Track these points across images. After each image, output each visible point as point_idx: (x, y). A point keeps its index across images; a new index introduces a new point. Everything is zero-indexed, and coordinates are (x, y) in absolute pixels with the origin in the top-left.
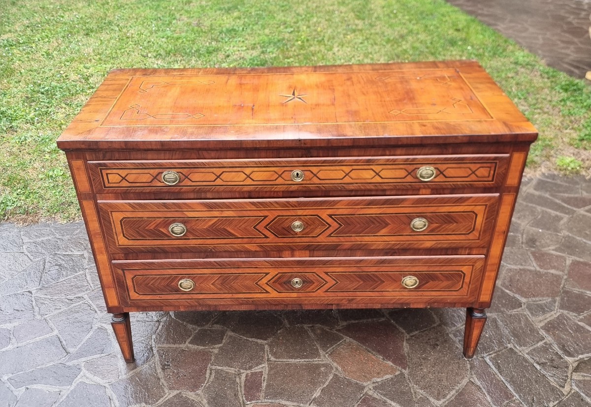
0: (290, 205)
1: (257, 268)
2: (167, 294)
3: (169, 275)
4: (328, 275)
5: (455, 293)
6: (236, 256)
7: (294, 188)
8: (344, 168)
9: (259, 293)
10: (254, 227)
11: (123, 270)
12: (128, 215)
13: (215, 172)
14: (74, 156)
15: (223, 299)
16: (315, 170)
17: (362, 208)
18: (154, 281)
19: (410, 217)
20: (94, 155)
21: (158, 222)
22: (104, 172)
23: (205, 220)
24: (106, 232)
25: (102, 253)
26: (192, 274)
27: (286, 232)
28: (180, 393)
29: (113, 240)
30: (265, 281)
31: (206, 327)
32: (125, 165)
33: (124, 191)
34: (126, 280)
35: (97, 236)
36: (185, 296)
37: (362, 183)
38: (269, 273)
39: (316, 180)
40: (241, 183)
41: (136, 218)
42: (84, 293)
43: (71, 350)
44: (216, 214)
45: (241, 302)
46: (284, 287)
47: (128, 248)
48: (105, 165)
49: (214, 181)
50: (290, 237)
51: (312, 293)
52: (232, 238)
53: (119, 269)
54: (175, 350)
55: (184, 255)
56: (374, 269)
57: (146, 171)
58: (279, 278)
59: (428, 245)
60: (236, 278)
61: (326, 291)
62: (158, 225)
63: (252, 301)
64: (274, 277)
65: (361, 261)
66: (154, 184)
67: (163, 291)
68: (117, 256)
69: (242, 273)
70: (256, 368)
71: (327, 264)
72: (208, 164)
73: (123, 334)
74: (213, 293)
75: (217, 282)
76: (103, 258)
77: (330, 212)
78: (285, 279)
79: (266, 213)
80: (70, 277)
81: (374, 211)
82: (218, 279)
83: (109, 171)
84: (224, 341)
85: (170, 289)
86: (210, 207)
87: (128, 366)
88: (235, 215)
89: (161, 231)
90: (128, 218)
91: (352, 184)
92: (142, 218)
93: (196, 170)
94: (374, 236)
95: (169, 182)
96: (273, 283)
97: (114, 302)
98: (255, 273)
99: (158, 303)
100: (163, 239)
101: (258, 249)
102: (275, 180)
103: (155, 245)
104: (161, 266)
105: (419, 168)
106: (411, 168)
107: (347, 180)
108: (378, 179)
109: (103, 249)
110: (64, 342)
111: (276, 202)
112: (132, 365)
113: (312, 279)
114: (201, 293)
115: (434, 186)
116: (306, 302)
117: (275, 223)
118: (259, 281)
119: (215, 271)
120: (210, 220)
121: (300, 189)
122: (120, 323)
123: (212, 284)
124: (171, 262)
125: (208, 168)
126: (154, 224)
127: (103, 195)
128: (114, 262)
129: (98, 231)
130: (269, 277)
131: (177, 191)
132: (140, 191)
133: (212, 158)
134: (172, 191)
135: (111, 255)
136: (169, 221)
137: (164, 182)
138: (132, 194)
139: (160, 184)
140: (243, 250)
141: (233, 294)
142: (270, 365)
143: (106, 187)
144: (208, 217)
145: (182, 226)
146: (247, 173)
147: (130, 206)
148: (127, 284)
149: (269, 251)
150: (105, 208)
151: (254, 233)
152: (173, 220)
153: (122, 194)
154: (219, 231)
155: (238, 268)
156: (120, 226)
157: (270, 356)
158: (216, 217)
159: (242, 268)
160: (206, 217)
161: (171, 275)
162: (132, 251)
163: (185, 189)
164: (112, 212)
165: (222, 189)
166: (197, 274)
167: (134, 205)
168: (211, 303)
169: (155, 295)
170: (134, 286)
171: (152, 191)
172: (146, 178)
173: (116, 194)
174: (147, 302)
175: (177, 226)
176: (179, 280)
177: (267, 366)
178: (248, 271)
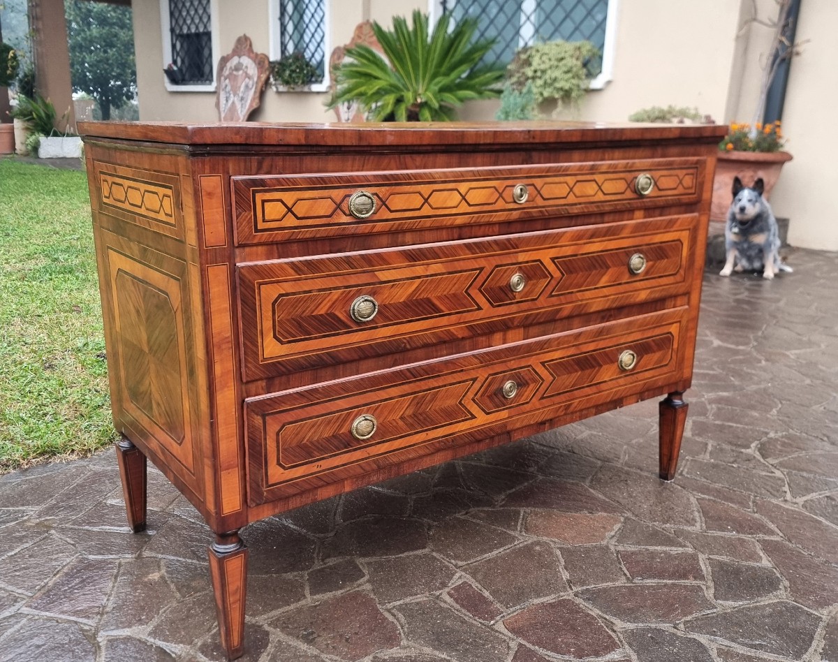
0: (511, 244)
1: (462, 371)
2: (331, 456)
3: (338, 412)
4: (544, 366)
5: (665, 369)
7: (515, 215)
8: (568, 179)
9: (463, 421)
10: (466, 292)
11: (264, 416)
12: (287, 287)
13: (422, 192)
14: (207, 167)
15: (414, 445)
16: (538, 182)
17: (585, 244)
18: (313, 431)
19: (629, 255)
20: (242, 165)
21: (336, 297)
22: (259, 197)
23: (404, 285)
25: (226, 385)
26: (374, 403)
27: (503, 295)
28: (375, 657)
29: (254, 349)
30: (470, 395)
32: (294, 181)
33: (287, 237)
34: (265, 439)
35: (224, 347)
36: (358, 455)
37: (585, 203)
38: (477, 378)
39: (540, 202)
40: (454, 211)
41: (299, 293)
44: (419, 270)
45: (438, 445)
46: (495, 402)
47: (278, 362)
48: (262, 183)
49: (419, 209)
50: (507, 304)
51: (525, 406)
52: (436, 317)
53: (257, 415)
54: (299, 611)
55: (364, 364)
56: (592, 347)
57: (326, 193)
58: (489, 385)
59: (643, 296)
60: (432, 400)
61: (542, 398)
62: (333, 304)
63: (453, 441)
64: (482, 386)
65: (580, 334)
66: (335, 220)
67: (325, 450)
68: (252, 387)
69: (442, 386)
70: (452, 581)
71: (545, 346)
72: (415, 176)
73: (238, 581)
74: (401, 437)
75: (407, 412)
76: (227, 397)
77: (553, 253)
78: (495, 387)
79: (482, 263)
81: (595, 247)
82: (409, 406)
83: (268, 196)
84: (365, 571)
86: (412, 257)
88: (444, 271)
89: (338, 317)
90: (287, 294)
91: (575, 204)
92: (310, 291)
93: (398, 189)
94: (595, 288)
95: (360, 212)
96: (481, 396)
97: (233, 503)
98: (460, 382)
99: (315, 480)
100: (338, 334)
101: (466, 334)
102: (495, 203)
103: (322, 349)
105: (636, 178)
106: (629, 176)
107: (572, 199)
108: (600, 197)
109: (231, 376)
111: (495, 241)
113: (527, 378)
114: (384, 442)
115: (649, 204)
116: (518, 425)
117: (492, 280)
118: (464, 396)
119: (406, 388)
120: (411, 284)
121: (523, 215)
122: (232, 554)
123: (401, 418)
124: (342, 383)
125: (414, 183)
126: (328, 302)
127: (247, 249)
128: (249, 400)
129: (228, 333)
130: (477, 385)
131: (367, 231)
132: (311, 236)
133: (417, 168)
134: (361, 232)
135: (243, 387)
136: (352, 293)
137: (351, 214)
138: (296, 245)
139: (345, 219)
140: (447, 339)
141: (428, 432)
142: (465, 570)
143: (257, 230)
144: (408, 279)
145: (372, 299)
146: (463, 191)
147: (292, 268)
148: (266, 449)
149: (479, 335)
150: (250, 278)
151: (465, 302)
152: (359, 290)
153: (279, 246)
154: (420, 305)
155: (439, 376)
156: (270, 314)
157: (453, 561)
158: (419, 277)
159: (443, 375)
160: (404, 279)
161: (342, 410)
162: (284, 369)
163: (379, 227)
164: (260, 284)
165: (428, 223)
166: (381, 401)
167: (300, 266)
168: (395, 460)
169: (312, 462)
170: (278, 450)
171: (331, 234)
172: (324, 207)
173: (269, 247)
174: (297, 484)
175: (366, 300)
176: (353, 420)
177: (463, 573)
178: (450, 379)
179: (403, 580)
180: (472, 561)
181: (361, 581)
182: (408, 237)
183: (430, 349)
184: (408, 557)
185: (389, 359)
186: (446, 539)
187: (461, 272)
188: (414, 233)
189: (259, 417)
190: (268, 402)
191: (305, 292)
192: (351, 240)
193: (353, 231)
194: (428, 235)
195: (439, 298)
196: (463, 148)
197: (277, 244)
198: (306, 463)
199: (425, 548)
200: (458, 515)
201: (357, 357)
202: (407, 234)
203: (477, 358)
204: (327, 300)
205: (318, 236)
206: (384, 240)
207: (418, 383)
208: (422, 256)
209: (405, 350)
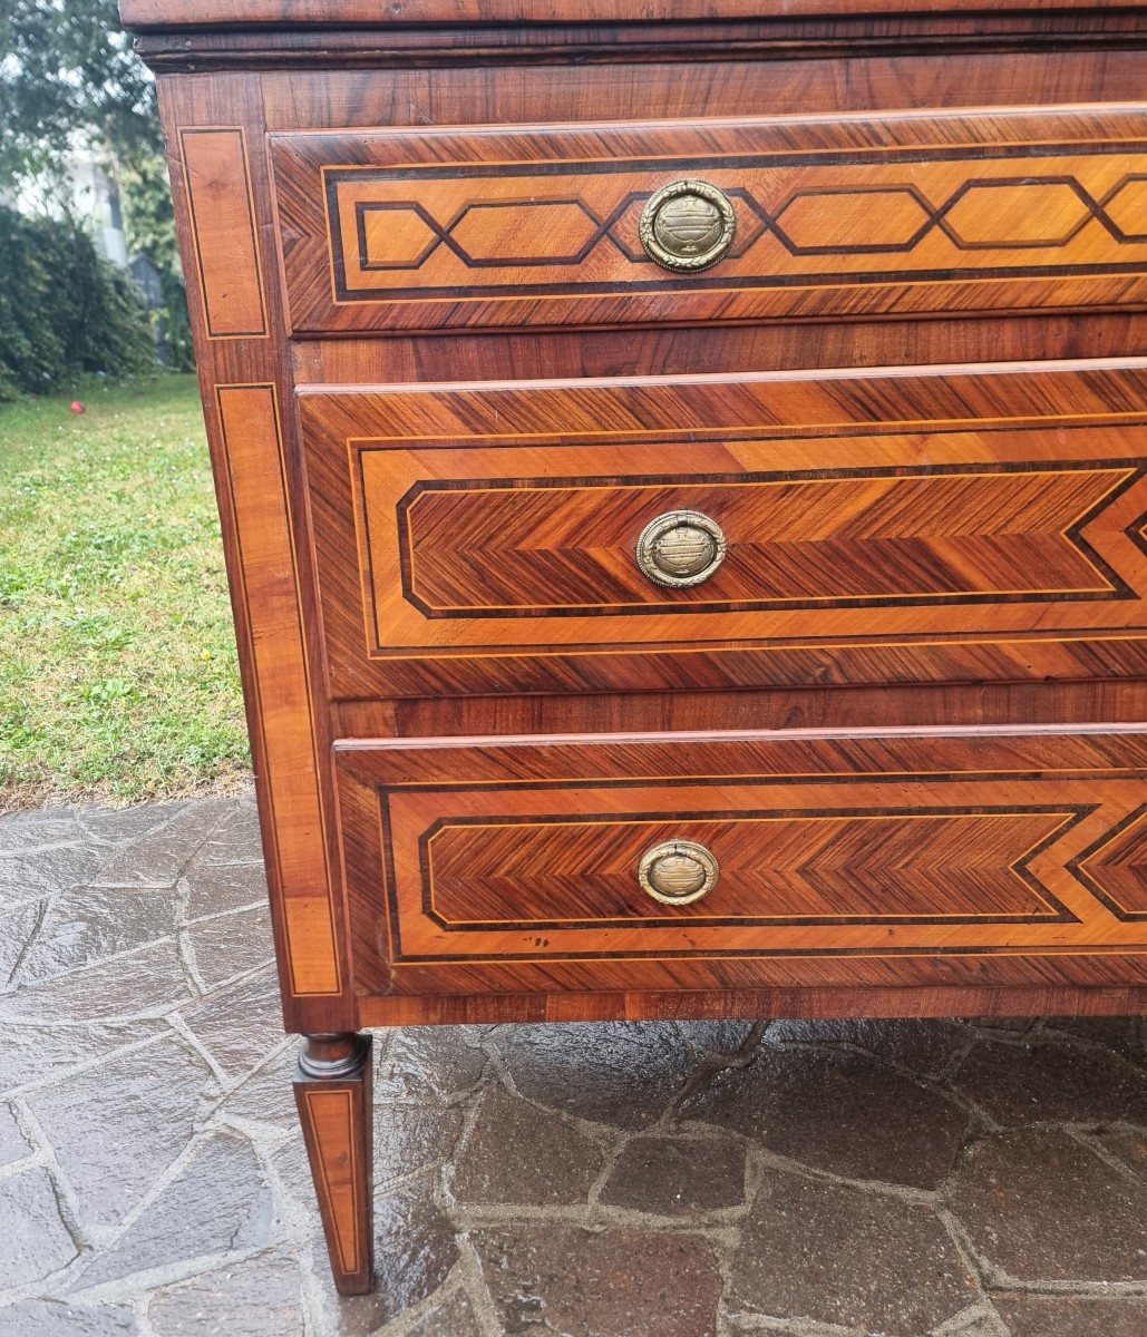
1: (1037, 776)
2: (577, 926)
3: (598, 818)
6: (940, 714)
9: (1027, 920)
10: (1073, 534)
11: (383, 791)
12: (443, 466)
13: (923, 189)
14: (199, 104)
15: (844, 951)
18: (523, 851)
20: (303, 95)
21: (588, 507)
22: (349, 193)
23: (827, 489)
24: (324, 571)
25: (288, 699)
26: (712, 815)
29: (351, 619)
30: (1063, 851)
31: (658, 1130)
32: (460, 149)
33: (436, 319)
34: (389, 847)
35: (276, 602)
36: (658, 939)
38: (1092, 808)
40: (1051, 257)
41: (478, 484)
42: (167, 1007)
43: (96, 1232)
44: (889, 449)
45: (928, 969)
47: (420, 662)
48: (357, 151)
49: (906, 247)
52: (948, 601)
53: (365, 785)
54: (550, 1230)
55: (687, 705)
57: (563, 185)
58: (1140, 836)
60: (924, 837)
62: (583, 524)
63: (984, 969)
64: (1112, 833)
66: (590, 272)
67: (561, 907)
68: (358, 713)
69: (957, 810)
72: (897, 133)
73: (340, 1144)
74: (800, 922)
75: (824, 860)
76: (292, 726)
80: (122, 954)
82: (832, 843)
83: (375, 189)
84: (750, 1192)
85: (592, 895)
86: (867, 406)
87: (345, 1311)
88: (988, 458)
89: (596, 564)
90: (442, 485)
92: (509, 483)
93: (825, 174)
95: (678, 248)
96: (1106, 862)
97: (319, 974)
98: (1024, 809)
99: (530, 974)
100: (598, 612)
101: (1065, 667)
103: (550, 647)
104: (567, 770)
109: (298, 678)
110: (72, 1200)
112: (368, 1305)
114: (742, 923)
118: (1036, 852)
119: (826, 795)
120: (851, 492)
122: (331, 1084)
123: (802, 871)
124: (617, 748)
125: (894, 157)
126: (567, 517)
127: (327, 349)
128: (342, 744)
129: (285, 570)
130: (1091, 829)
131: (704, 314)
132: (516, 318)
133: (915, 105)
134: (683, 314)
135: (334, 709)
136: (643, 500)
137: (648, 258)
138: (472, 344)
139: (625, 271)
140: (987, 674)
141: (895, 927)
142: (1004, 1306)
143: (344, 293)
144: (845, 473)
145: (709, 522)
146: (1096, 185)
147: (458, 413)
148: (392, 872)
149: (1116, 679)
150: (332, 429)
151: (1065, 566)
152: (668, 492)
153: (422, 344)
154: (887, 558)
155: (946, 778)
156: (394, 531)
157: (985, 1262)
158: (887, 471)
159: (962, 779)
160: (829, 473)
161: (612, 817)
162: (434, 682)
163: (749, 300)
164: (361, 448)
165: (938, 295)
166: (738, 814)
167: (476, 405)
168: (779, 977)
169: (519, 927)
170: (426, 881)
171: (580, 316)
172: (557, 231)
173: (391, 345)
174: (480, 970)
175: (684, 525)
176: (645, 848)
177: (994, 1314)
178: (987, 794)
179: (822, 1260)
180: (1040, 1284)
181: (724, 1213)
182: (864, 338)
183: (924, 696)
184: (874, 1195)
185: (775, 703)
186: (1003, 1185)
187: (1056, 466)
188: (888, 329)
189: (368, 791)
190: (391, 758)
191: (493, 483)
192: (652, 338)
193: (653, 312)
194: (936, 335)
195: (961, 544)
196: (1111, 24)
197: (414, 337)
198: (505, 927)
199: (931, 1188)
200: (1070, 1128)
201: (661, 685)
202: (858, 331)
203: (1101, 748)
204: (564, 512)
205: (537, 320)
206: (774, 342)
207: (868, 787)
208: (905, 407)
209: (825, 687)
